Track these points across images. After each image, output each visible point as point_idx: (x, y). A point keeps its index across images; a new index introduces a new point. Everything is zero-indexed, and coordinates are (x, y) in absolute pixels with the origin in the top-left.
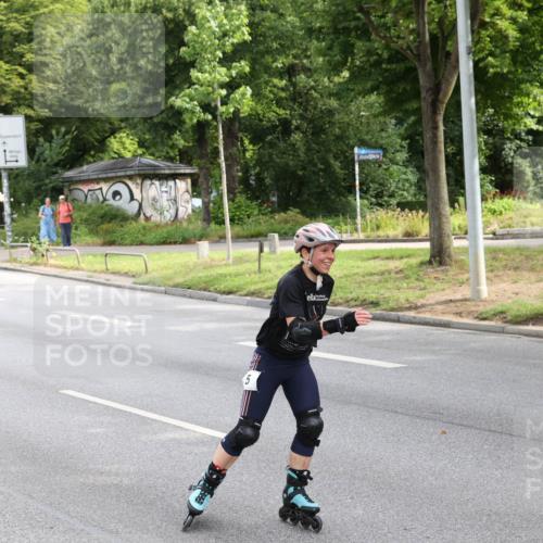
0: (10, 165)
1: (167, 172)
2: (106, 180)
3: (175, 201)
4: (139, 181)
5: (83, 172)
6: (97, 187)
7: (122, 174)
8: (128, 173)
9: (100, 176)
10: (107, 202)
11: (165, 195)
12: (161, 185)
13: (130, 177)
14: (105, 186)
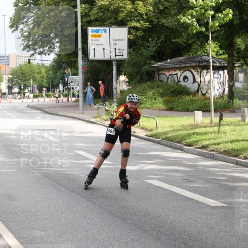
0: (118, 57)
1: (218, 65)
2: (180, 69)
3: (223, 84)
4: (199, 71)
5: (167, 63)
6: (175, 73)
7: (189, 65)
8: (193, 65)
9: (176, 66)
10: (180, 83)
11: (216, 80)
12: (214, 73)
13: (194, 68)
14: (179, 73)
